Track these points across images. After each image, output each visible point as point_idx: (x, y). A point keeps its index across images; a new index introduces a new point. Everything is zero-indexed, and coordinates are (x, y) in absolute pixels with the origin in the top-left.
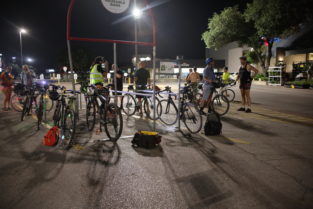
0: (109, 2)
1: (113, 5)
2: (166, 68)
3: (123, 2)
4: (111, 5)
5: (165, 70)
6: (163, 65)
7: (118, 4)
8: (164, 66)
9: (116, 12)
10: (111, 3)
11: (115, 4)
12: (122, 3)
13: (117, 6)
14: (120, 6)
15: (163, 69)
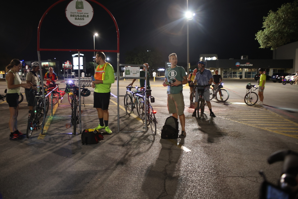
0: (73, 16)
1: (77, 19)
2: (131, 72)
3: (87, 15)
4: (75, 19)
5: (129, 74)
6: (128, 69)
7: (82, 18)
8: (129, 71)
9: (80, 25)
10: (75, 18)
11: (79, 18)
12: (85, 17)
13: (81, 19)
14: (84, 19)
15: (128, 73)
